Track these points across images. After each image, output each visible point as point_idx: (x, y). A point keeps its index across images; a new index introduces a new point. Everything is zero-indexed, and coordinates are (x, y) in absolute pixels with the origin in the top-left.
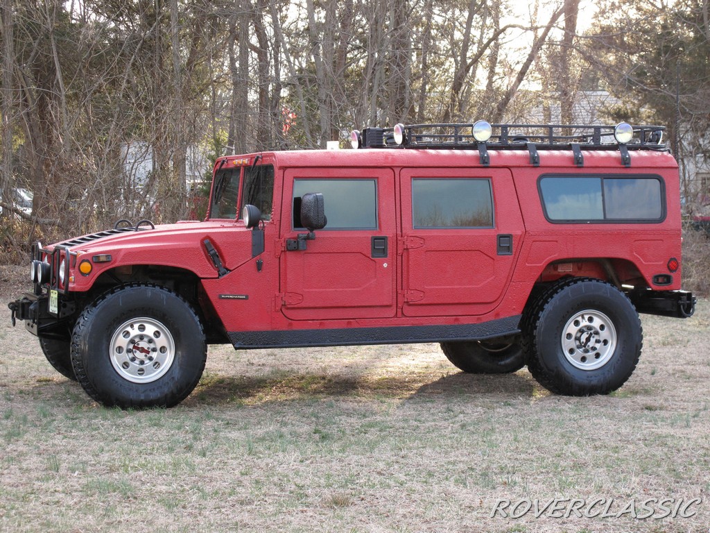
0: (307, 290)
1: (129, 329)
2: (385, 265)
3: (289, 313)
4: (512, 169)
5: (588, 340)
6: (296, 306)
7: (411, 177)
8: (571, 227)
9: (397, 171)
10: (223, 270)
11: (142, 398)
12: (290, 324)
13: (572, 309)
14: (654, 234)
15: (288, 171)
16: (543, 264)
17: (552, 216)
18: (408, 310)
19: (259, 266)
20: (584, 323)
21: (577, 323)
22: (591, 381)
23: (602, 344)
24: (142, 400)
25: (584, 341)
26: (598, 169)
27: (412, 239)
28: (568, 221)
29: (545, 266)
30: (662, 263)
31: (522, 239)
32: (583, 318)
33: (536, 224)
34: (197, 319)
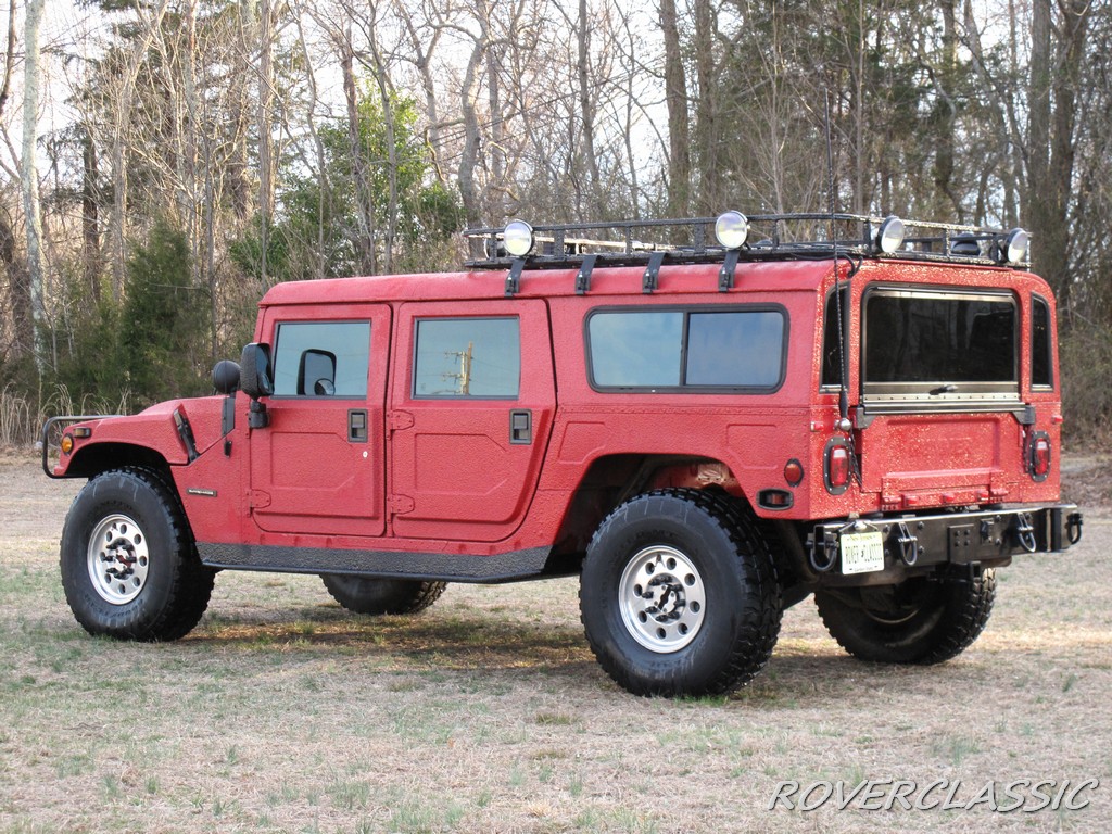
0: (277, 487)
1: (110, 529)
2: (365, 454)
3: (259, 519)
4: (550, 300)
5: (664, 599)
6: (262, 510)
7: (413, 317)
8: (624, 399)
9: (396, 306)
10: (191, 454)
11: (108, 624)
12: (262, 537)
13: (629, 542)
14: (761, 415)
15: (270, 309)
16: (583, 463)
17: (601, 380)
18: (398, 525)
19: (228, 449)
20: (661, 569)
21: (650, 568)
22: (655, 672)
23: (688, 608)
24: (108, 628)
25: (659, 601)
26: (680, 297)
27: (398, 413)
28: (622, 388)
29: (586, 465)
30: (775, 467)
31: (551, 419)
32: (659, 559)
33: (574, 391)
34: (170, 520)
